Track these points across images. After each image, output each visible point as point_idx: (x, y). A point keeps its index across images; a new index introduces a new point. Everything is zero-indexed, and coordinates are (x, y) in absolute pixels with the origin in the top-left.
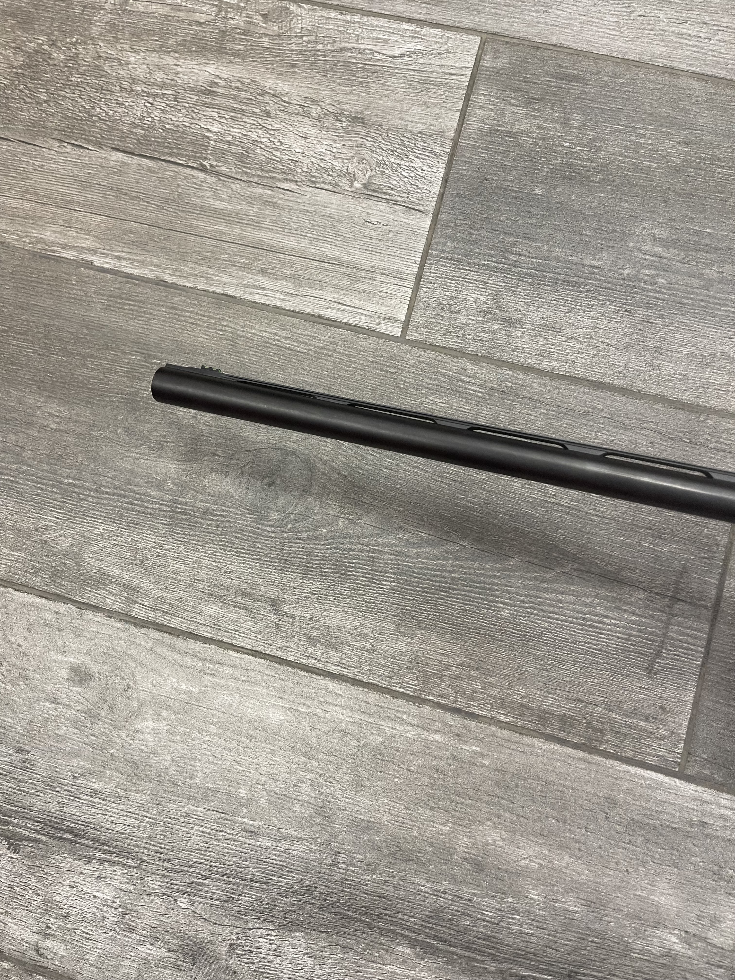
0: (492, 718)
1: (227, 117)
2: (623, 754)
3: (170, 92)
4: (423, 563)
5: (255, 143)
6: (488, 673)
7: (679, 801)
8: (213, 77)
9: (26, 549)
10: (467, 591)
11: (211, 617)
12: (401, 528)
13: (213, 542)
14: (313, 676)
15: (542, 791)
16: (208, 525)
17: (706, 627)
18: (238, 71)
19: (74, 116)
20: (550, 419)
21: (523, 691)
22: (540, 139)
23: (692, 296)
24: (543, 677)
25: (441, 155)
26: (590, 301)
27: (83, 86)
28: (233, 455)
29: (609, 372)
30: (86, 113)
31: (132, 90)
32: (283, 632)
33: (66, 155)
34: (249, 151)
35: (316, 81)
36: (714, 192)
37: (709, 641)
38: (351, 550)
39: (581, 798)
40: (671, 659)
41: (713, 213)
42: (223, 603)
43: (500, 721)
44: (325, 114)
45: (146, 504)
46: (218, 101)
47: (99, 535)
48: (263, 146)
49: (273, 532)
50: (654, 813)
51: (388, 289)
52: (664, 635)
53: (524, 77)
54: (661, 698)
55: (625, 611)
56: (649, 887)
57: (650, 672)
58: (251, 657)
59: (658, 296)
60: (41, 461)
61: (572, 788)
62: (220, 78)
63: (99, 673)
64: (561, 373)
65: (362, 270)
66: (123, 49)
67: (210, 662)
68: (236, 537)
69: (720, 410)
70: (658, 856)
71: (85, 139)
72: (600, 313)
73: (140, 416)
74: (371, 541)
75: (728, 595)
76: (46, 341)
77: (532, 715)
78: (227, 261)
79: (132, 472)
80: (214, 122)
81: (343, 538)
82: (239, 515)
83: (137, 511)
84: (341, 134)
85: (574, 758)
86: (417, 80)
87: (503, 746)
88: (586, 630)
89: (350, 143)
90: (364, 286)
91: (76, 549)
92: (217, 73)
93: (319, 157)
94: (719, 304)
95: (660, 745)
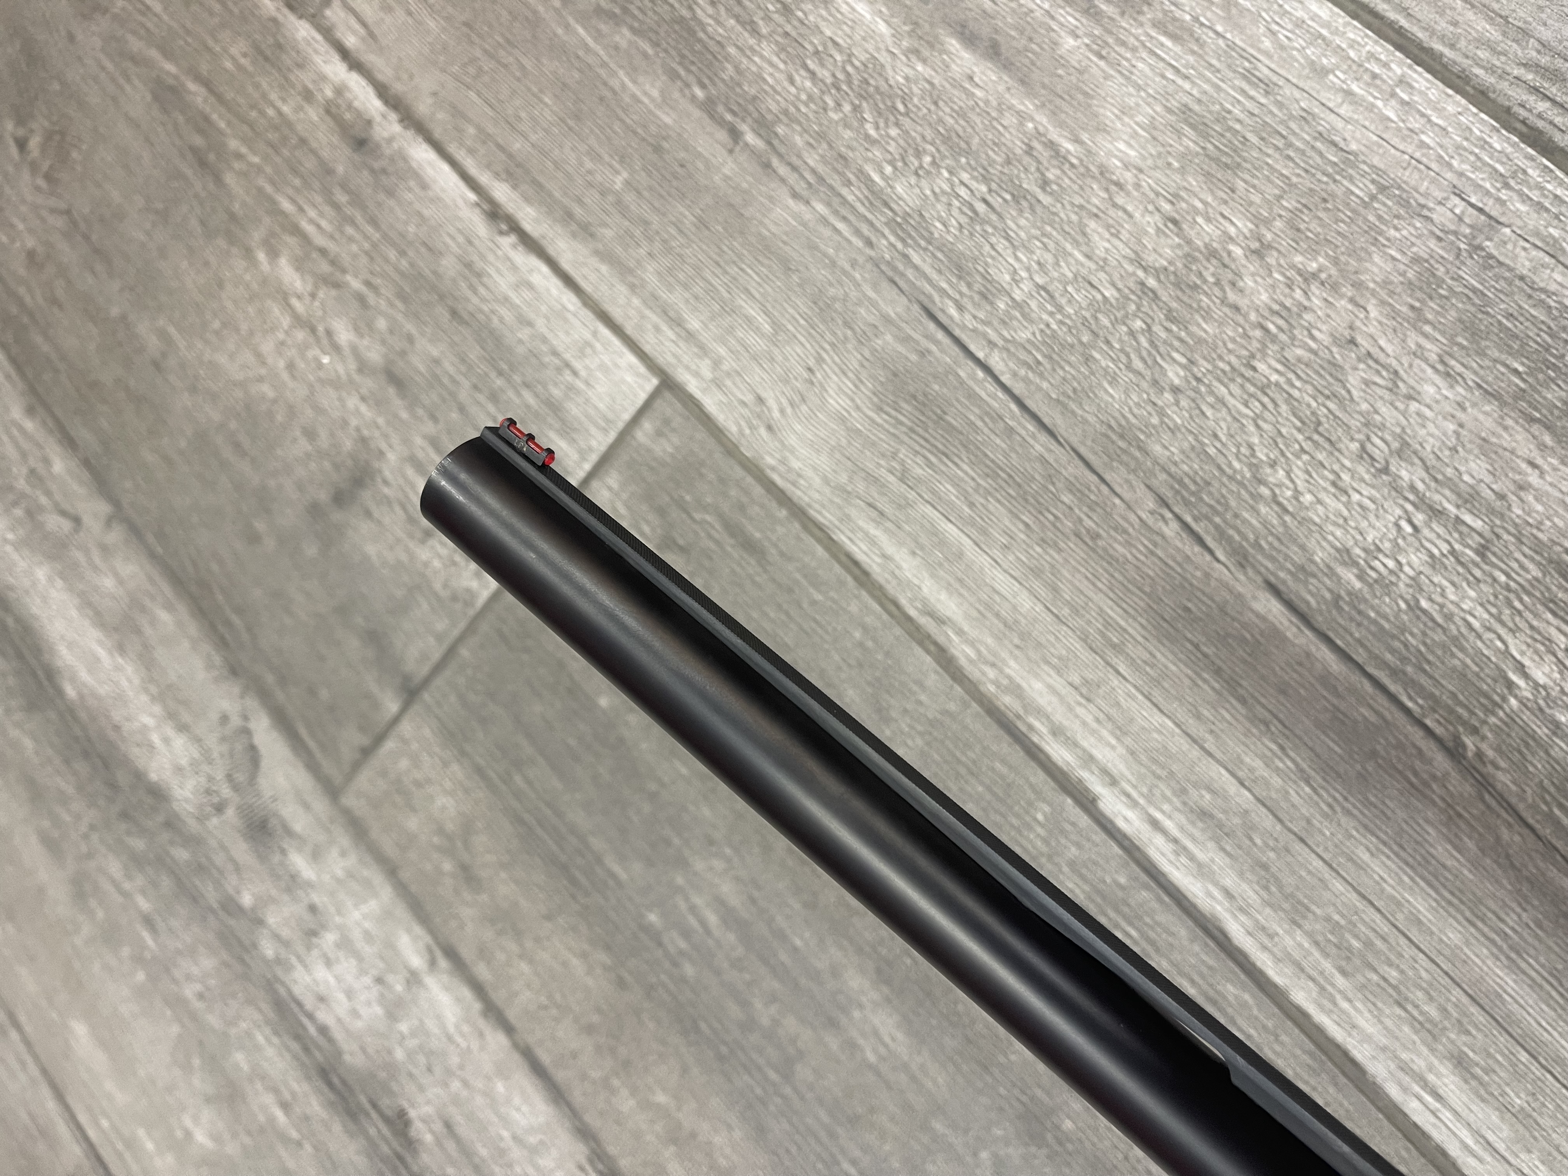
3: (1478, 524)
19: (1221, 460)
30: (1251, 466)
31: (1386, 470)
33: (1158, 539)
71: (1217, 527)
78: (1390, 984)
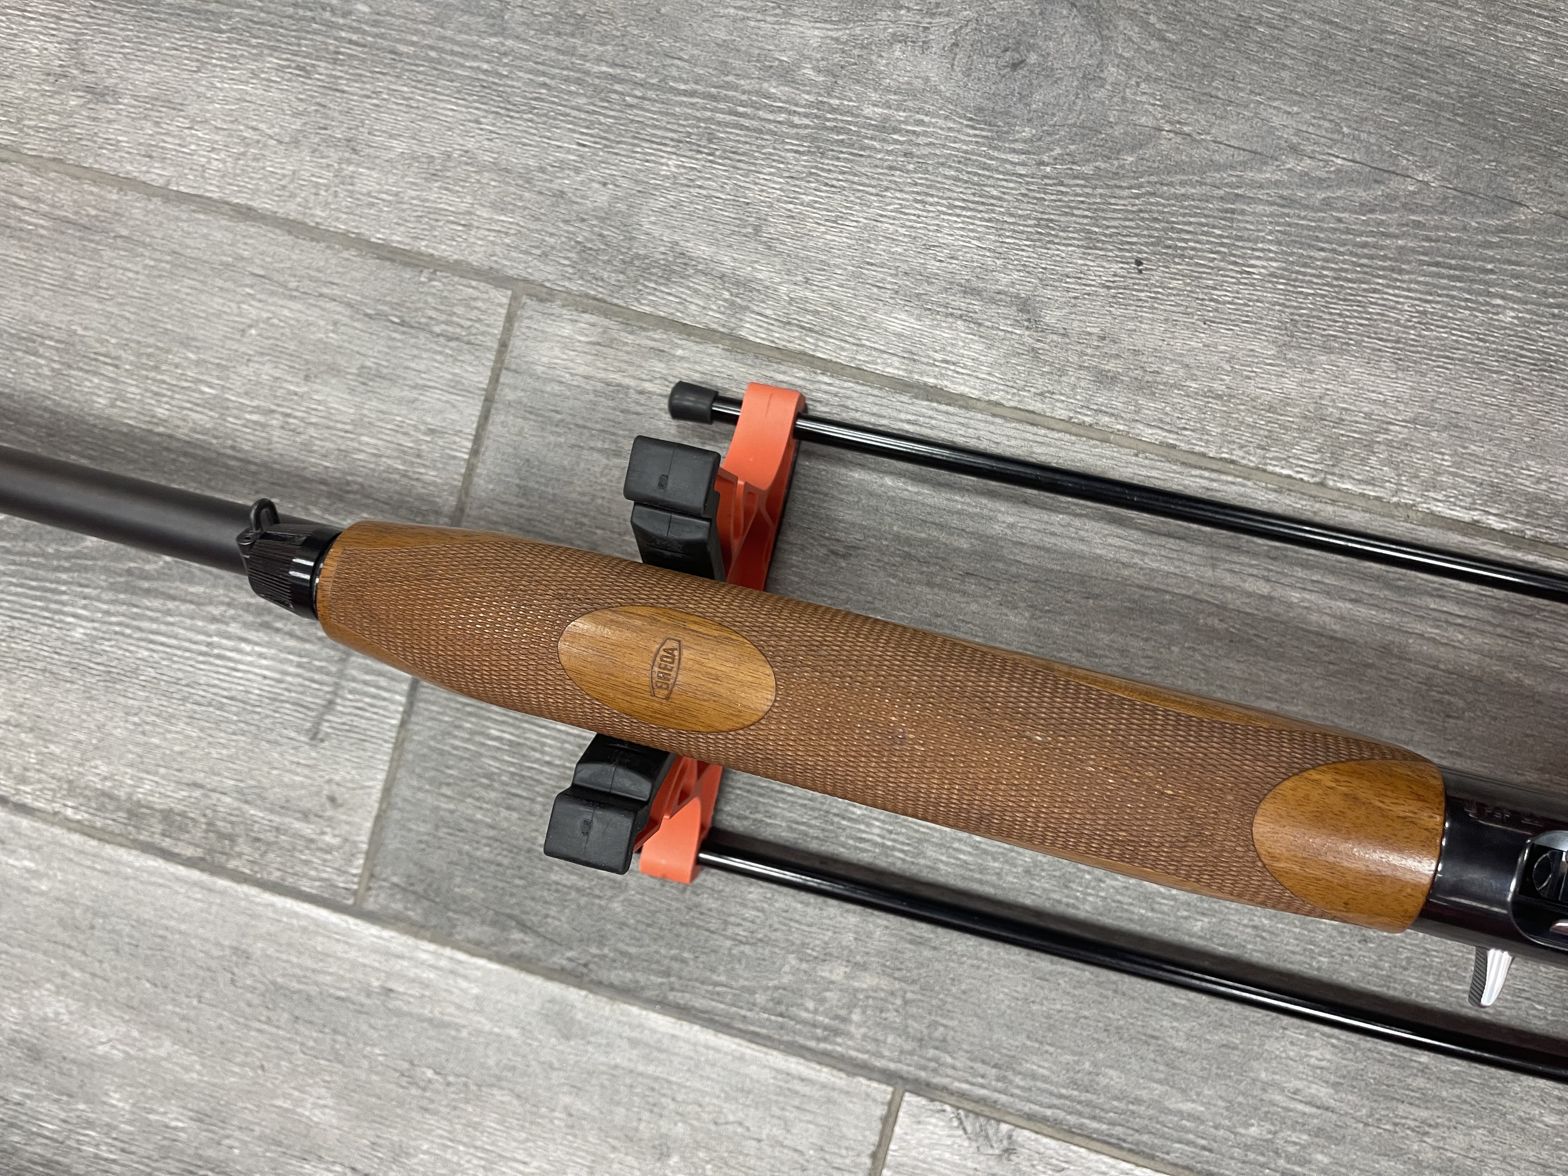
0: (55, 813)
2: (265, 876)
6: (46, 737)
7: (353, 954)
10: (16, 594)
15: (131, 936)
20: (160, 276)
21: (104, 769)
23: (415, 39)
24: (138, 744)
26: (235, 49)
29: (264, 187)
37: (415, 684)
39: (192, 947)
40: (350, 714)
43: (67, 819)
50: (309, 974)
52: (341, 674)
54: (329, 781)
55: (278, 630)
56: (296, 1093)
57: (315, 736)
59: (354, 37)
61: (180, 932)
64: (182, 189)
69: (456, 261)
70: (311, 1043)
72: (253, 72)
77: (118, 809)
85: (186, 882)
87: (71, 860)
88: (211, 664)
94: (462, 55)
95: (325, 860)
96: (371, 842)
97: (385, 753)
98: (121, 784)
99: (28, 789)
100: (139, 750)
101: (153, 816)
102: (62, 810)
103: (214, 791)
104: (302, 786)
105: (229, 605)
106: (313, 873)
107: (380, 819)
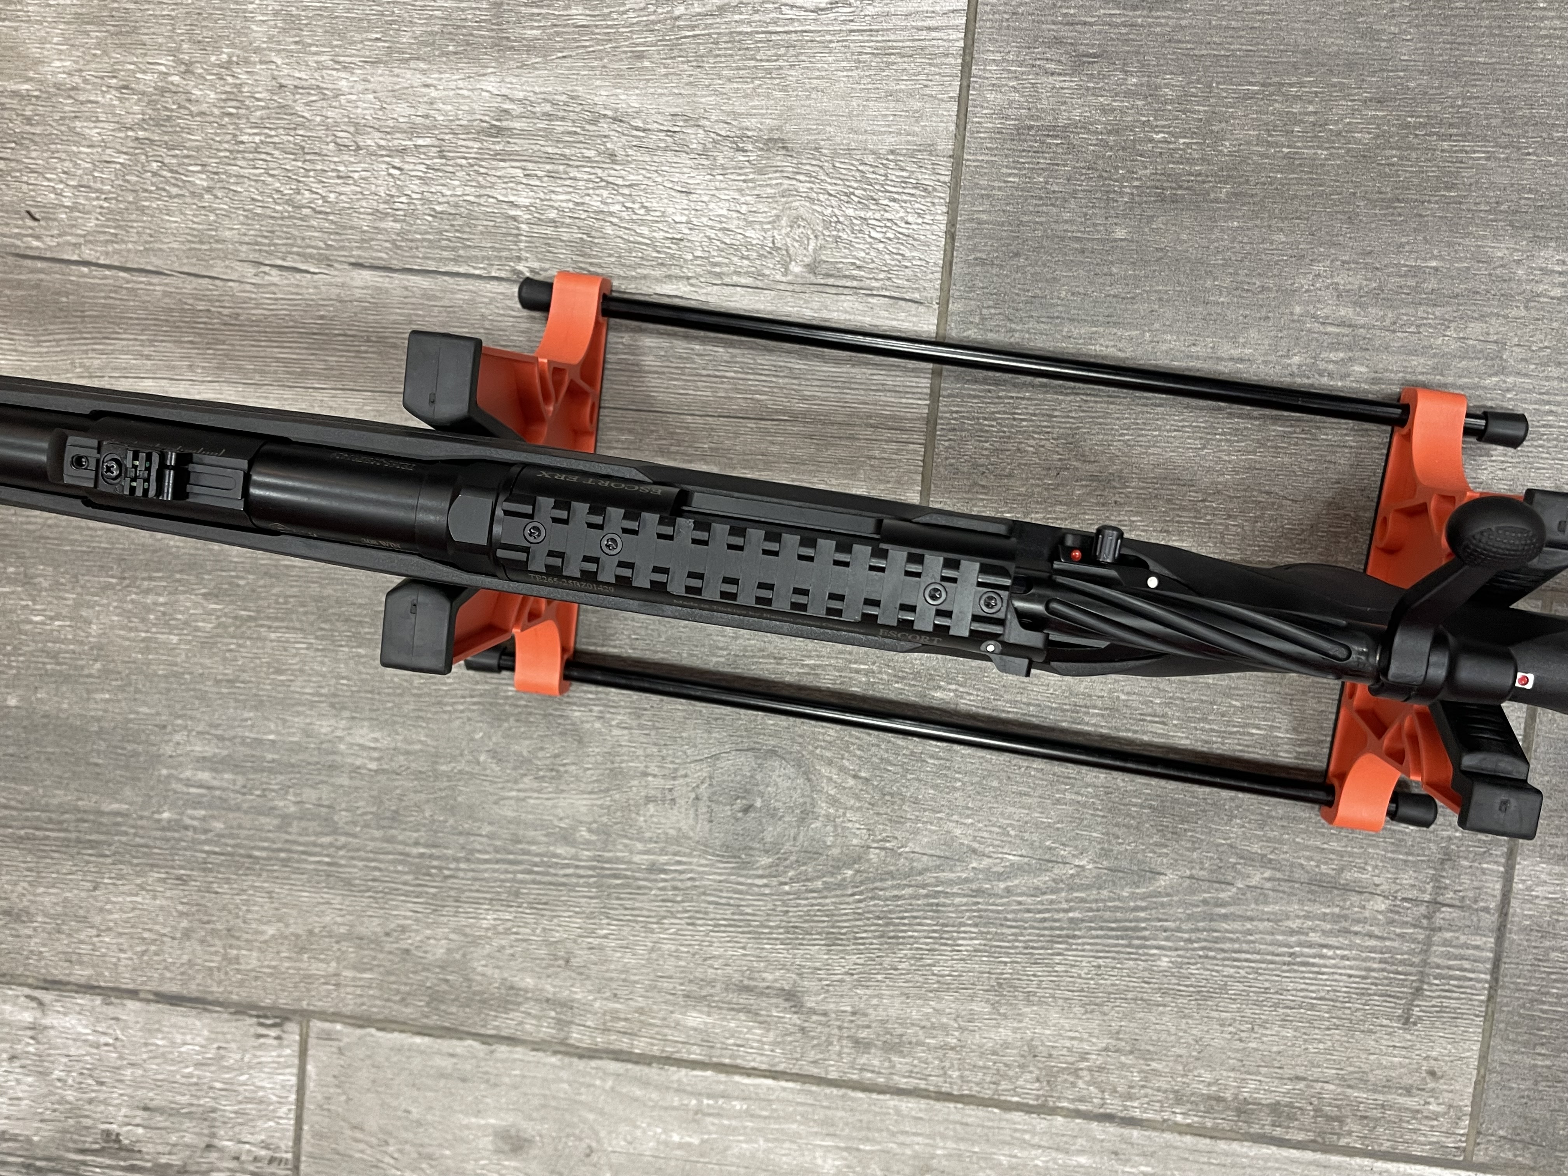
0: (1165, 1121)
1: (540, 173)
2: (1377, 1148)
4: (1020, 903)
5: (601, 216)
6: (1146, 1056)
8: (499, 99)
9: (379, 966)
10: (1097, 937)
11: (695, 1029)
12: (974, 851)
13: (673, 915)
14: (875, 1096)
16: (660, 889)
17: (1490, 941)
18: (540, 80)
21: (1208, 1076)
22: (1109, 133)
24: (1237, 1051)
25: (935, 190)
27: (268, 150)
28: (676, 770)
32: (813, 1038)
34: (594, 233)
35: (686, 80)
36: (1438, 189)
37: (1497, 963)
38: (897, 897)
40: (1439, 997)
41: (1438, 230)
42: (709, 1006)
43: (1176, 1124)
44: (715, 142)
45: (552, 871)
46: (518, 145)
47: (487, 929)
48: (615, 220)
49: (766, 886)
51: (884, 451)
52: (1425, 963)
53: (1065, 15)
54: (1427, 1058)
57: (1407, 1021)
58: (770, 1082)
60: (367, 826)
62: (512, 100)
63: (541, 1136)
65: (833, 424)
66: (320, 67)
67: (709, 1096)
68: (710, 903)
73: (510, 728)
74: (929, 878)
75: (1520, 886)
76: (323, 625)
77: (1227, 1108)
79: (517, 822)
80: (520, 187)
81: (882, 880)
82: (706, 866)
83: (540, 883)
84: (751, 176)
85: (1301, 1163)
86: (869, 50)
87: (1187, 1159)
88: (1296, 971)
89: (769, 190)
90: (841, 453)
91: (458, 956)
92: (504, 91)
93: (719, 226)
95: (1433, 1127)
96: (1473, 1104)
97: (1478, 1026)
98: (1226, 1087)
99: (1136, 1104)
100: (1239, 1056)
101: (1261, 1111)
102: (1172, 1117)
103: (1317, 1081)
104: (1402, 1066)
105: (1306, 917)
106: (1422, 1139)
107: (1480, 1083)
